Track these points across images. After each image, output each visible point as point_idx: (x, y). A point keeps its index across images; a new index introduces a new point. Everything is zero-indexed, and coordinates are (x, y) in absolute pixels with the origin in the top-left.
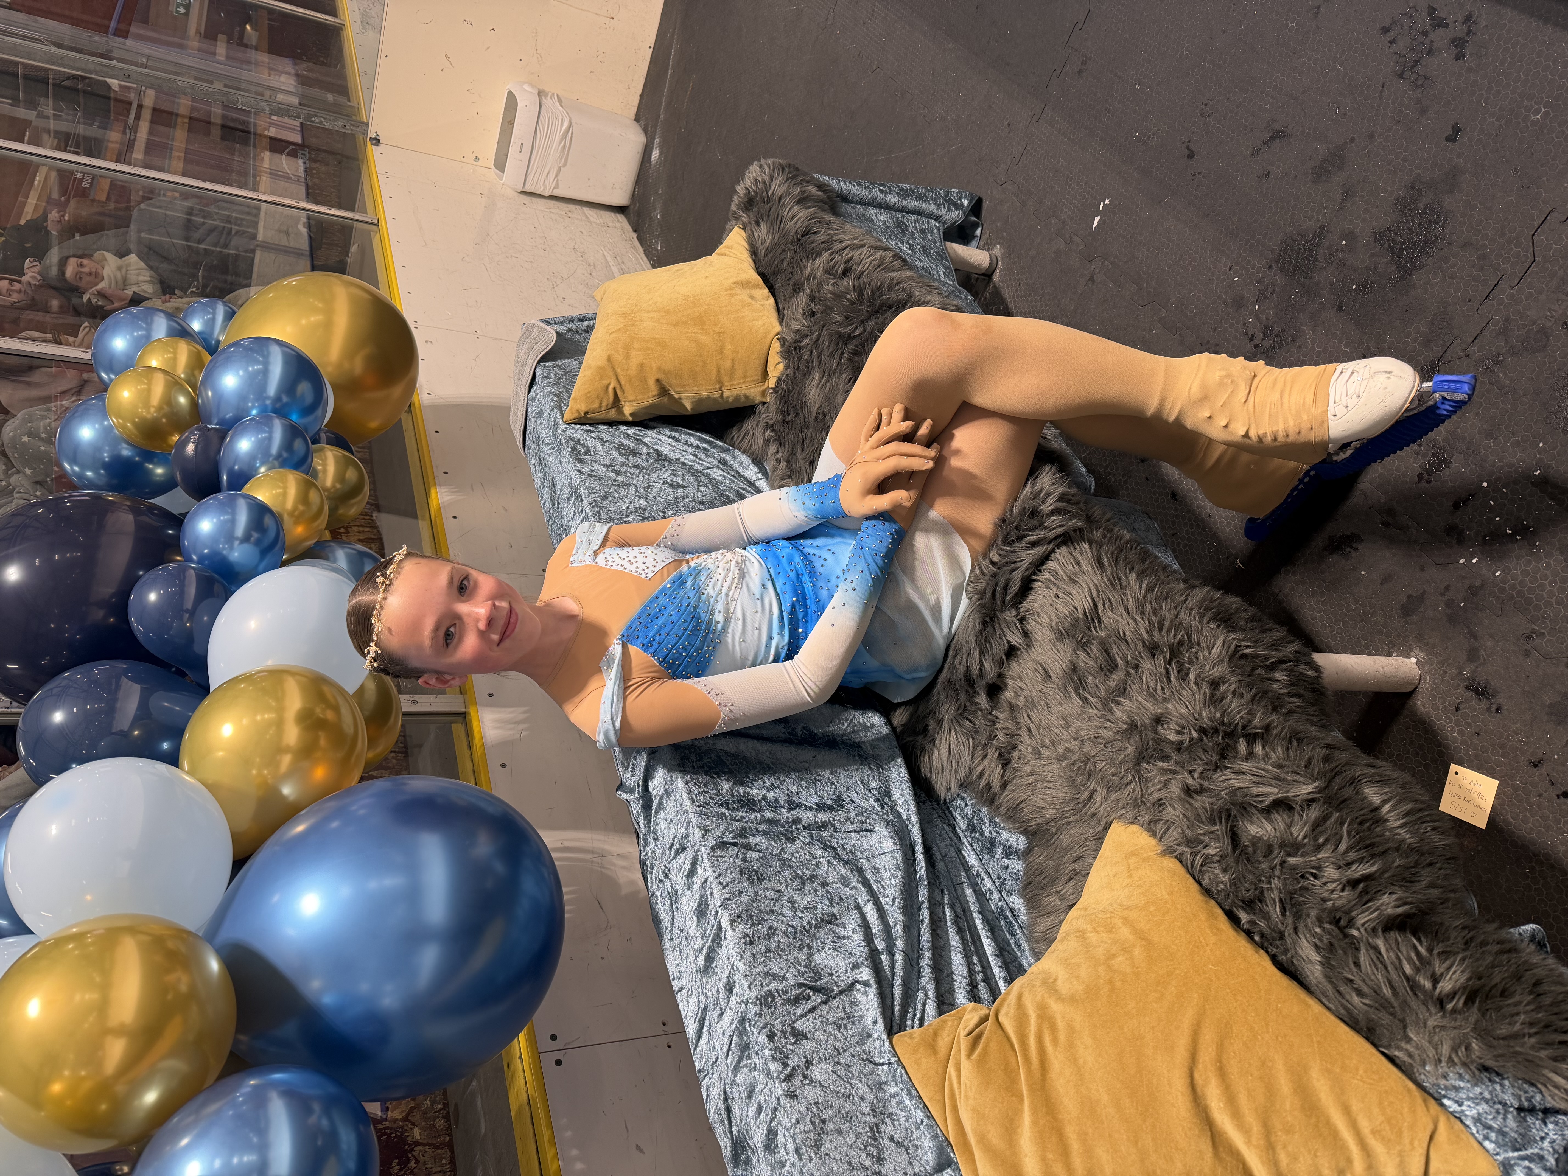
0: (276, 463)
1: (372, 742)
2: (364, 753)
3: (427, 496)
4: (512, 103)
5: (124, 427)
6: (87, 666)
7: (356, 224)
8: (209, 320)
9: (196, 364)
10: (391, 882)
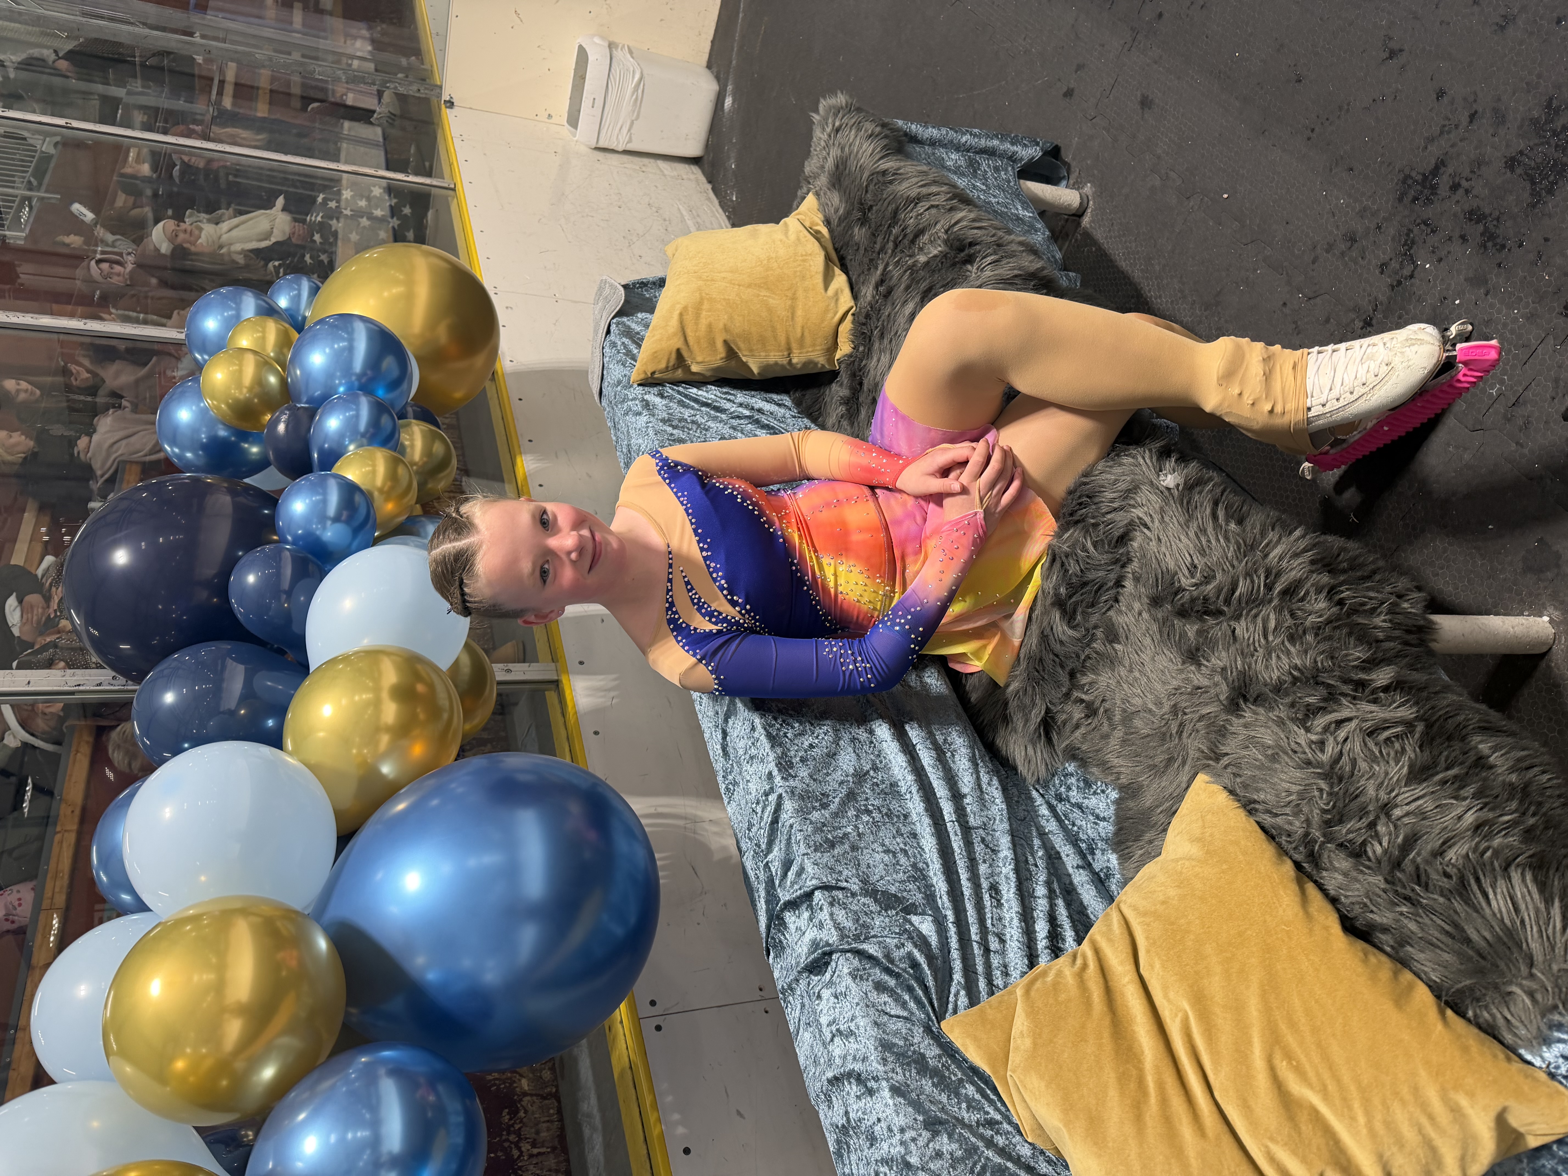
0: (365, 441)
1: (468, 714)
2: (461, 726)
3: (513, 464)
4: (582, 56)
5: (218, 408)
6: (194, 647)
7: (434, 190)
8: (295, 296)
9: (284, 342)
10: (490, 859)
